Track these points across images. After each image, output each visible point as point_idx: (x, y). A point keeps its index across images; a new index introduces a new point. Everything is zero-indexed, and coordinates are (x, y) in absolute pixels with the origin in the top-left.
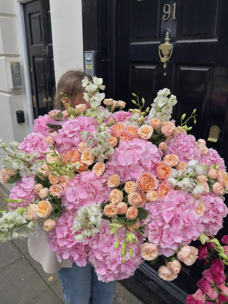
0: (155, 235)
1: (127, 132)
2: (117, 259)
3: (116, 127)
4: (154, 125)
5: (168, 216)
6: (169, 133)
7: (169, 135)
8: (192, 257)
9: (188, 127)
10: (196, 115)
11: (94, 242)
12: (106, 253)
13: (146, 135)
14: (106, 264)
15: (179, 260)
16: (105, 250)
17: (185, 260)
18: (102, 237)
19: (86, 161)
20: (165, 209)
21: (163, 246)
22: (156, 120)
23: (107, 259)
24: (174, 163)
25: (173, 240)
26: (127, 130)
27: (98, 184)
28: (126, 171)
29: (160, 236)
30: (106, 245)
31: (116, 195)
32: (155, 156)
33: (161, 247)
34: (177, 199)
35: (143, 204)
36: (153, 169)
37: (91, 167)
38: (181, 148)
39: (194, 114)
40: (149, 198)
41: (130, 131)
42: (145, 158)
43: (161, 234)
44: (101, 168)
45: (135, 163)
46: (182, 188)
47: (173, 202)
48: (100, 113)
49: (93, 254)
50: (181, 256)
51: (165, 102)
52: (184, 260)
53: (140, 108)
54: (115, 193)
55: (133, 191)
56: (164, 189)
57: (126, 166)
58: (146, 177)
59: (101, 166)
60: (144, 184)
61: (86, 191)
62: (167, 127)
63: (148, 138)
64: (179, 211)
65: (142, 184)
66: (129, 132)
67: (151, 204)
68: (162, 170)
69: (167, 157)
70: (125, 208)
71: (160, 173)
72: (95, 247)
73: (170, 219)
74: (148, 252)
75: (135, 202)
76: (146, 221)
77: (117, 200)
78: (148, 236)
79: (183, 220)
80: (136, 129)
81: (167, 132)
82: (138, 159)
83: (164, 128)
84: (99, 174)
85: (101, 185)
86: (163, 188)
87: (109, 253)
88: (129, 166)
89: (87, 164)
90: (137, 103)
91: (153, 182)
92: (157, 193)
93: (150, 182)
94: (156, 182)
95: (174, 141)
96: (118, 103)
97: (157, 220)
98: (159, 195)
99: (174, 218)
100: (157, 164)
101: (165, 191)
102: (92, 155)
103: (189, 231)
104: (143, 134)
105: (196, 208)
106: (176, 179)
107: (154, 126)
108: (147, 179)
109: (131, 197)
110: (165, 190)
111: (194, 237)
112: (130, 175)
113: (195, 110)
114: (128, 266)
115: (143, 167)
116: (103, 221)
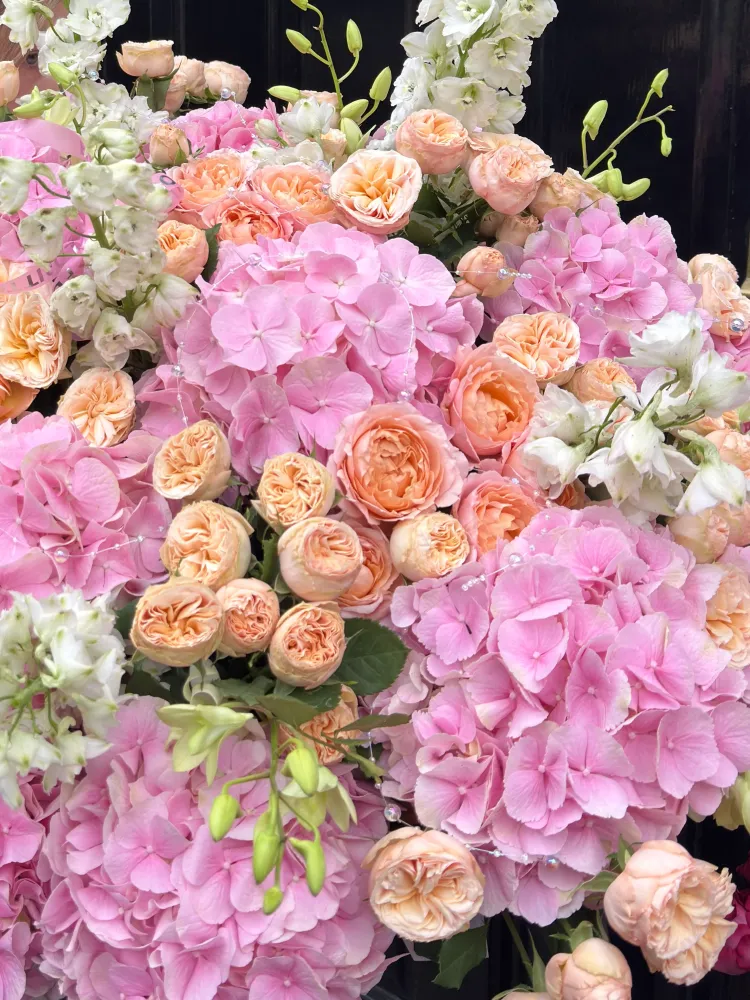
0: (452, 783)
1: (262, 199)
2: (226, 933)
3: (199, 174)
4: (431, 149)
5: (536, 655)
6: (516, 186)
7: (516, 200)
8: (697, 910)
9: (628, 178)
10: (670, 108)
11: (74, 838)
12: (149, 895)
13: (377, 204)
14: (153, 964)
15: (615, 939)
16: (149, 880)
17: (655, 930)
18: (127, 799)
19: (21, 367)
20: (516, 616)
21: (508, 848)
22: (437, 124)
23: (158, 935)
24: (553, 365)
25: (570, 802)
26: (264, 186)
27: (98, 486)
28: (262, 402)
29: (489, 785)
30: (150, 848)
31: (205, 539)
32: (436, 323)
33: (497, 854)
34: (585, 561)
35: (378, 597)
36: (427, 397)
37: (47, 401)
38: (595, 284)
39: (656, 104)
40: (412, 558)
41: (280, 195)
42: (378, 325)
43: (493, 770)
44: (110, 407)
45: (321, 355)
46: (612, 490)
47: (561, 569)
48: (102, 109)
49: (71, 907)
50: (631, 901)
51: (482, 10)
52: (649, 924)
53: (338, 82)
54: (203, 527)
55: (314, 507)
56: (504, 505)
57: (263, 372)
58: (388, 434)
59: (109, 393)
60: (379, 473)
61: (24, 530)
62: (504, 158)
63: (391, 221)
64: (600, 622)
65: (363, 472)
66: (276, 201)
67: (421, 592)
68: (483, 398)
69: (510, 328)
70: (262, 611)
71: (471, 415)
72: (80, 864)
73: (545, 671)
74: (416, 883)
75: (325, 572)
76: (396, 702)
77: (212, 567)
78: (411, 794)
79: (633, 679)
80: (316, 181)
81: (505, 184)
82: (337, 330)
83: (485, 163)
84: (99, 436)
85: (115, 494)
86: (492, 498)
87: (170, 896)
88: (284, 370)
89: (25, 383)
90: (317, 47)
91: (432, 466)
92: (460, 528)
93: (411, 461)
94: (450, 464)
95: (549, 248)
96: (201, 72)
97: (468, 687)
98: (474, 538)
99: (574, 666)
100: (452, 366)
101: (511, 518)
102: (57, 323)
103: (671, 751)
104: (359, 200)
105: (702, 615)
106: (572, 444)
107: (425, 156)
108: (392, 442)
109: (299, 541)
110: (505, 511)
111: (702, 787)
112: (287, 425)
113: (661, 78)
114: (296, 983)
115: (371, 381)
116: (127, 703)
